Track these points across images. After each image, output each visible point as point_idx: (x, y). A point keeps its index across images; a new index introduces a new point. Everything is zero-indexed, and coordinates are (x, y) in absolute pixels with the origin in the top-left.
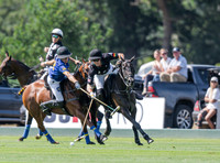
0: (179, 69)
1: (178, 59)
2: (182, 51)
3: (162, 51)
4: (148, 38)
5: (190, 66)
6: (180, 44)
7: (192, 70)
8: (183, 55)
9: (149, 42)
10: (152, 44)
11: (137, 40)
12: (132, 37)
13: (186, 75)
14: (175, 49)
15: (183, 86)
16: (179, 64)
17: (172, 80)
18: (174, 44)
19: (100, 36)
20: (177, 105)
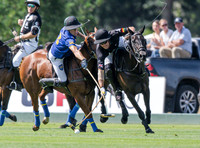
0: (182, 43)
1: (181, 31)
2: (185, 21)
3: (162, 22)
4: (146, 6)
5: (195, 40)
6: (183, 14)
7: (197, 44)
8: (187, 27)
9: (146, 11)
10: (151, 13)
11: (132, 8)
12: (127, 6)
13: (190, 50)
14: (177, 20)
15: (188, 63)
16: (182, 37)
17: (173, 56)
18: (176, 14)
19: (89, 4)
20: (179, 85)
